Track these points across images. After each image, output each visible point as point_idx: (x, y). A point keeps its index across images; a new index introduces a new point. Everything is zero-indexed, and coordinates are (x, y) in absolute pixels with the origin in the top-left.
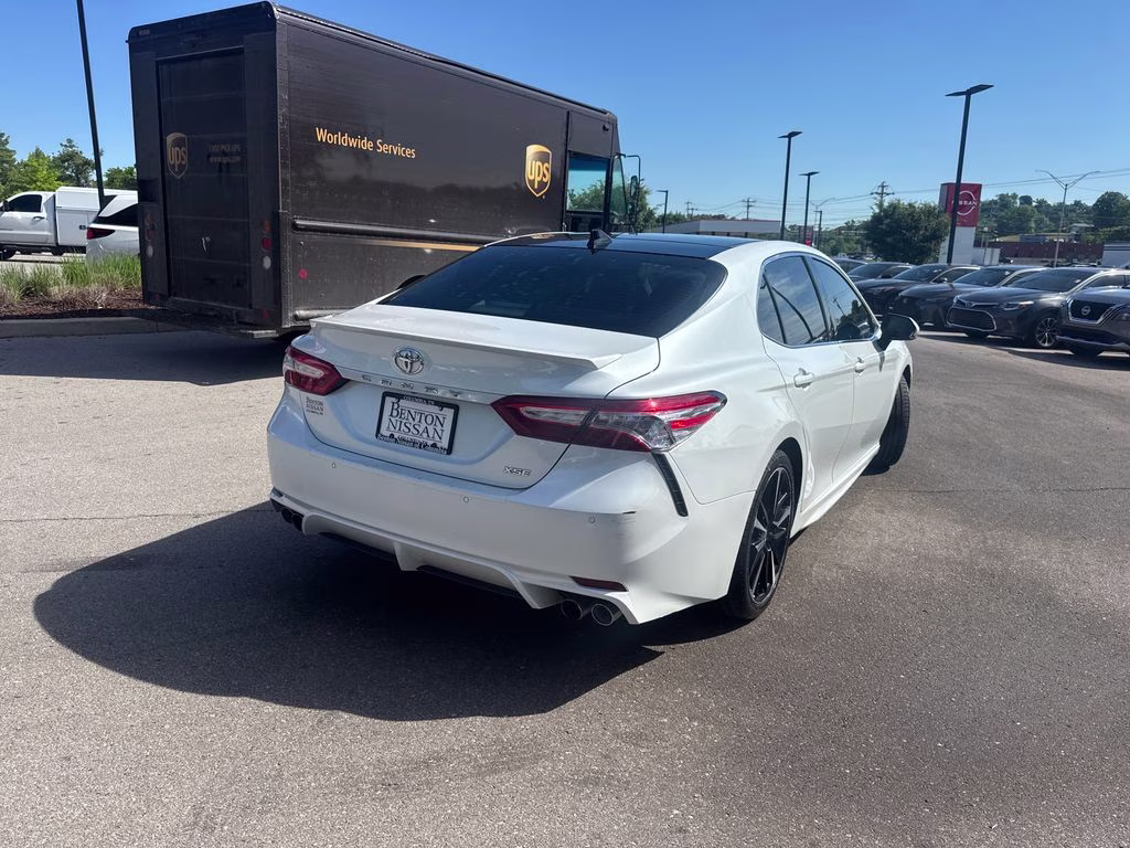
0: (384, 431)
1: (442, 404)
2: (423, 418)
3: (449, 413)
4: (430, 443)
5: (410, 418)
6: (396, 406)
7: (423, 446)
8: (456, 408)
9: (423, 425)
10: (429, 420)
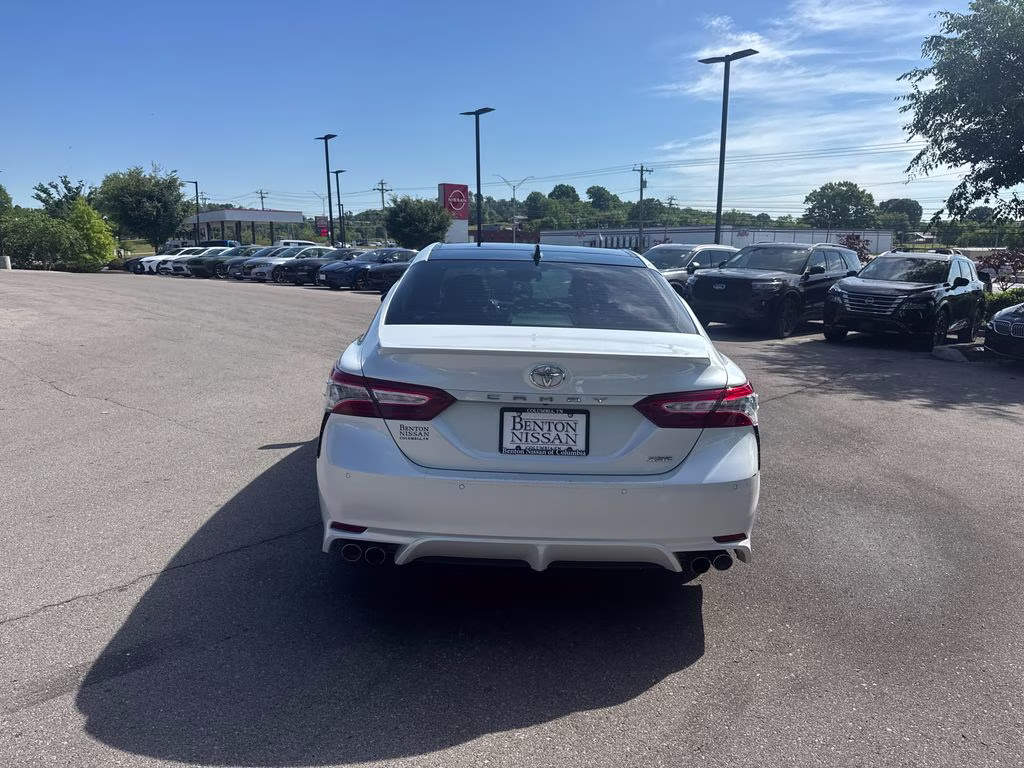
0: (507, 444)
1: (570, 412)
2: (552, 426)
3: (581, 419)
4: (565, 447)
5: (537, 428)
6: (518, 420)
7: (557, 452)
8: (586, 413)
9: (554, 433)
10: (560, 427)
